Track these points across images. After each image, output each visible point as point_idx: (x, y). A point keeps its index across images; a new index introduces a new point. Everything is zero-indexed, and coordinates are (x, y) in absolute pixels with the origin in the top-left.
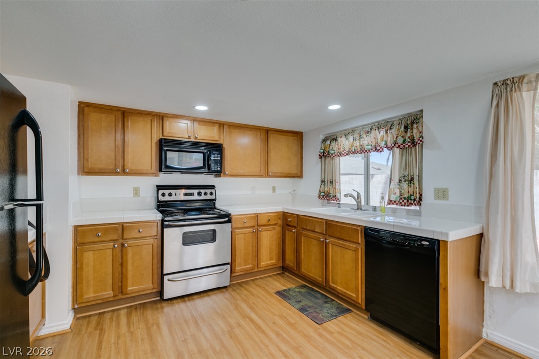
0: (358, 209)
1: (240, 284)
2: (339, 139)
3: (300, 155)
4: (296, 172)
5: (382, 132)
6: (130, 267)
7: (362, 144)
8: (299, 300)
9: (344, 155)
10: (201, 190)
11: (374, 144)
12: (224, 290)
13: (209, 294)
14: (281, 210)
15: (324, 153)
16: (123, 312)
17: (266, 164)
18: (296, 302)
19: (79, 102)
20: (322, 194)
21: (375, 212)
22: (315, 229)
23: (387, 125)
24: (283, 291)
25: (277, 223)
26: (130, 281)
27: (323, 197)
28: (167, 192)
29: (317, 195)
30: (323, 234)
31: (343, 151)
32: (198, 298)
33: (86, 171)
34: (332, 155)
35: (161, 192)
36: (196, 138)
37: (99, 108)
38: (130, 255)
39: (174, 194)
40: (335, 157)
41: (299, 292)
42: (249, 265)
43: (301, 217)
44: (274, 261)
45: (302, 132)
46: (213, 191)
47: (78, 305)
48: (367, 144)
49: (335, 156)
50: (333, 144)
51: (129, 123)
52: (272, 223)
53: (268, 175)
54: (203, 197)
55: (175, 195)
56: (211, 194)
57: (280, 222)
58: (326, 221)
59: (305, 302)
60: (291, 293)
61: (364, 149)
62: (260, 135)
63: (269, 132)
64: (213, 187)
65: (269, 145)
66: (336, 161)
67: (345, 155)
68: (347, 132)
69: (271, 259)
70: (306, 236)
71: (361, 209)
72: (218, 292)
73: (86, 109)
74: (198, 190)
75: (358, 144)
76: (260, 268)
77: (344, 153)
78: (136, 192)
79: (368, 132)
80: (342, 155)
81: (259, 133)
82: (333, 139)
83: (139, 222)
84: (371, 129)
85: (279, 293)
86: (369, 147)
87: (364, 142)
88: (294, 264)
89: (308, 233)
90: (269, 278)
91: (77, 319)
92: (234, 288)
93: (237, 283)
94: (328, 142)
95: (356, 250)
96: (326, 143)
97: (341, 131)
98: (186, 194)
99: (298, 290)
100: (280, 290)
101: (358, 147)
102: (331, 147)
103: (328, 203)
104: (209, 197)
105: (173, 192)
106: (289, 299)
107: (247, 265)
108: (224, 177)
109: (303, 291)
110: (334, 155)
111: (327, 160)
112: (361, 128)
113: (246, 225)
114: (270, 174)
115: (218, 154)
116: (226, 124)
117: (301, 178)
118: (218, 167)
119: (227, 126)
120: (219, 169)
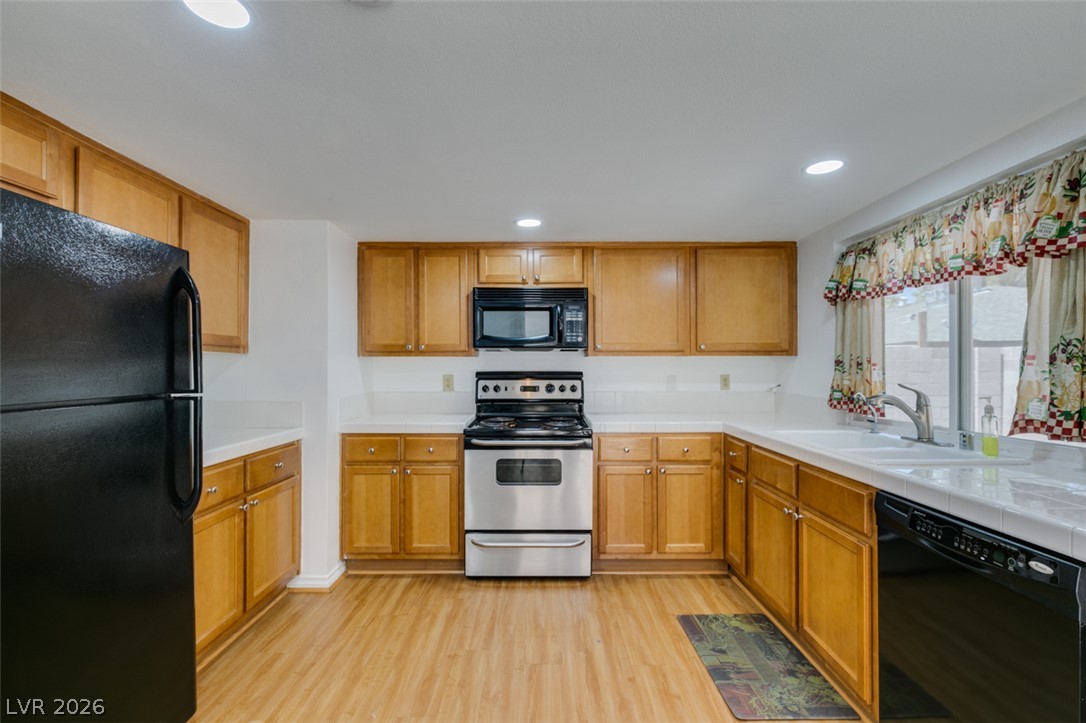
0: (920, 439)
1: (616, 579)
2: (880, 249)
3: (786, 299)
4: (777, 341)
5: (996, 211)
6: (416, 510)
7: (938, 255)
8: (724, 648)
9: (890, 290)
10: (553, 382)
11: (970, 251)
12: (578, 584)
13: (548, 584)
14: (720, 430)
15: (837, 289)
16: (404, 582)
17: (693, 325)
18: (713, 650)
19: (360, 244)
20: (838, 395)
21: (967, 453)
22: (776, 482)
23: (1013, 188)
24: (698, 616)
25: (709, 458)
26: (416, 532)
27: (839, 403)
28: (491, 384)
29: (828, 398)
30: (791, 497)
31: (890, 281)
32: (523, 587)
33: (368, 349)
34: (858, 293)
35: (482, 383)
36: (537, 282)
37: (385, 248)
38: (415, 489)
39: (503, 389)
40: (868, 297)
41: (737, 629)
42: (638, 542)
44: (700, 546)
45: (795, 243)
46: (577, 383)
47: (348, 554)
48: (952, 254)
49: (869, 294)
50: (863, 263)
51: (426, 268)
52: (693, 458)
53: (700, 352)
54: (556, 395)
55: (506, 389)
56: (573, 389)
57: (717, 457)
58: (799, 465)
59: (737, 657)
60: (713, 626)
61: (946, 269)
62: (677, 262)
63: (700, 252)
64: (578, 376)
65: (700, 282)
66: (871, 307)
67: (895, 289)
68: (901, 225)
69: (694, 539)
70: (762, 497)
71: (930, 441)
72: (564, 584)
73: (367, 253)
74: (547, 382)
75: (929, 256)
76: (665, 553)
77: (889, 285)
78: (448, 382)
79: (956, 218)
80: (885, 291)
81: (674, 259)
82: (864, 251)
83: (429, 435)
84: (965, 208)
85: (687, 621)
86: (959, 262)
87: (945, 248)
89: (765, 491)
90: (686, 581)
91: (346, 576)
92: (600, 584)
94: (850, 261)
95: (858, 552)
96: (846, 264)
97: (886, 226)
98: (525, 389)
99: (737, 624)
101: (930, 264)
102: (856, 272)
103: (857, 419)
104: (568, 395)
105: (502, 383)
106: (701, 640)
107: (632, 542)
109: (747, 628)
110: (863, 293)
111: (850, 306)
112: (938, 209)
113: (628, 457)
114: (703, 347)
115: (578, 311)
116: (598, 248)
117: (791, 355)
118: (578, 336)
119: (600, 251)
120: (580, 339)
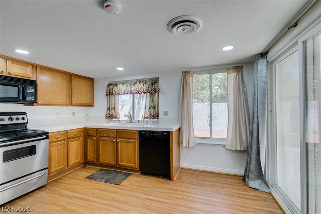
0: (130, 122)
1: (55, 181)
2: (118, 86)
3: (92, 92)
4: (90, 103)
5: (142, 85)
8: (103, 177)
9: (121, 94)
11: (137, 90)
12: (43, 188)
14: (84, 127)
15: (109, 93)
17: (70, 97)
18: (101, 179)
20: (108, 116)
21: (139, 123)
22: (109, 135)
23: (144, 81)
24: (90, 176)
25: (80, 135)
29: (105, 116)
30: (115, 137)
34: (114, 94)
36: (10, 73)
42: (62, 166)
43: (99, 129)
44: (79, 160)
45: (94, 79)
46: (25, 116)
48: (134, 90)
49: (116, 94)
50: (115, 88)
52: (77, 136)
53: (72, 105)
56: (23, 119)
57: (83, 135)
58: (117, 130)
59: (107, 177)
61: (133, 92)
62: (66, 77)
63: (72, 76)
64: (24, 114)
65: (72, 85)
66: (116, 97)
68: (123, 82)
69: (77, 159)
70: (103, 140)
71: (132, 122)
72: (38, 191)
75: (129, 89)
76: (70, 166)
77: (121, 93)
79: (134, 84)
81: (65, 76)
82: (115, 85)
84: (136, 82)
85: (88, 178)
86: (135, 91)
87: (132, 88)
88: (94, 158)
89: (105, 138)
90: (76, 172)
92: (52, 185)
93: (52, 181)
94: (112, 87)
95: (135, 142)
96: (111, 87)
97: (119, 81)
100: (88, 176)
101: (129, 91)
102: (113, 89)
103: (112, 121)
104: (21, 121)
106: (96, 179)
107: (60, 167)
108: (37, 106)
109: (102, 172)
111: (112, 97)
112: (131, 81)
113: (59, 139)
114: (74, 104)
115: (32, 89)
116: (39, 67)
117: (93, 106)
118: (32, 98)
119: (40, 68)
120: (33, 99)
